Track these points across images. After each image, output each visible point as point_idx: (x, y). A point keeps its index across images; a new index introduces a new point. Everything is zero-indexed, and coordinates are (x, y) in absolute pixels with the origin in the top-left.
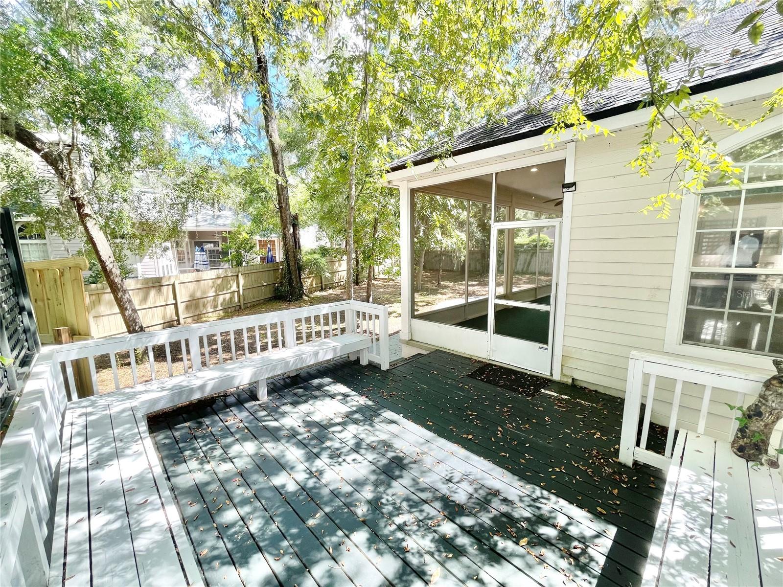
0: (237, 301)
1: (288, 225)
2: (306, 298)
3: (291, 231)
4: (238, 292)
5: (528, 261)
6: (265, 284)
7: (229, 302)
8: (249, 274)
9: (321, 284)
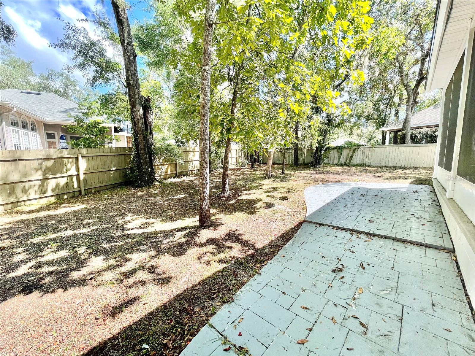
0: (76, 186)
1: (137, 105)
2: (157, 184)
3: (141, 111)
4: (78, 176)
5: (350, 155)
6: (114, 169)
7: (65, 187)
8: (94, 157)
9: (175, 172)
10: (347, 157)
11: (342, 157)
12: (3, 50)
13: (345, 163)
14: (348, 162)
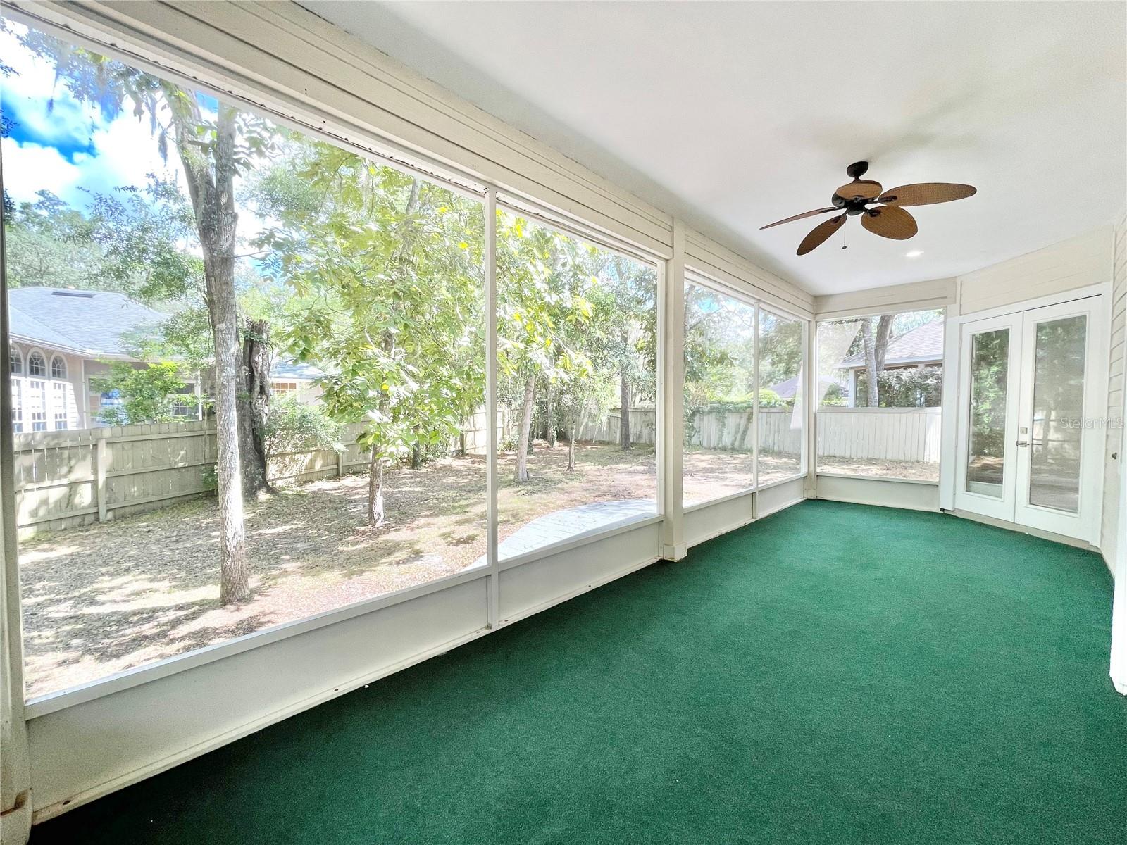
0: (86, 502)
4: (95, 483)
5: (742, 428)
6: (183, 464)
7: (64, 505)
8: (134, 444)
9: (335, 466)
10: (737, 433)
11: (725, 431)
12: (42, 199)
13: (733, 444)
14: (737, 444)
